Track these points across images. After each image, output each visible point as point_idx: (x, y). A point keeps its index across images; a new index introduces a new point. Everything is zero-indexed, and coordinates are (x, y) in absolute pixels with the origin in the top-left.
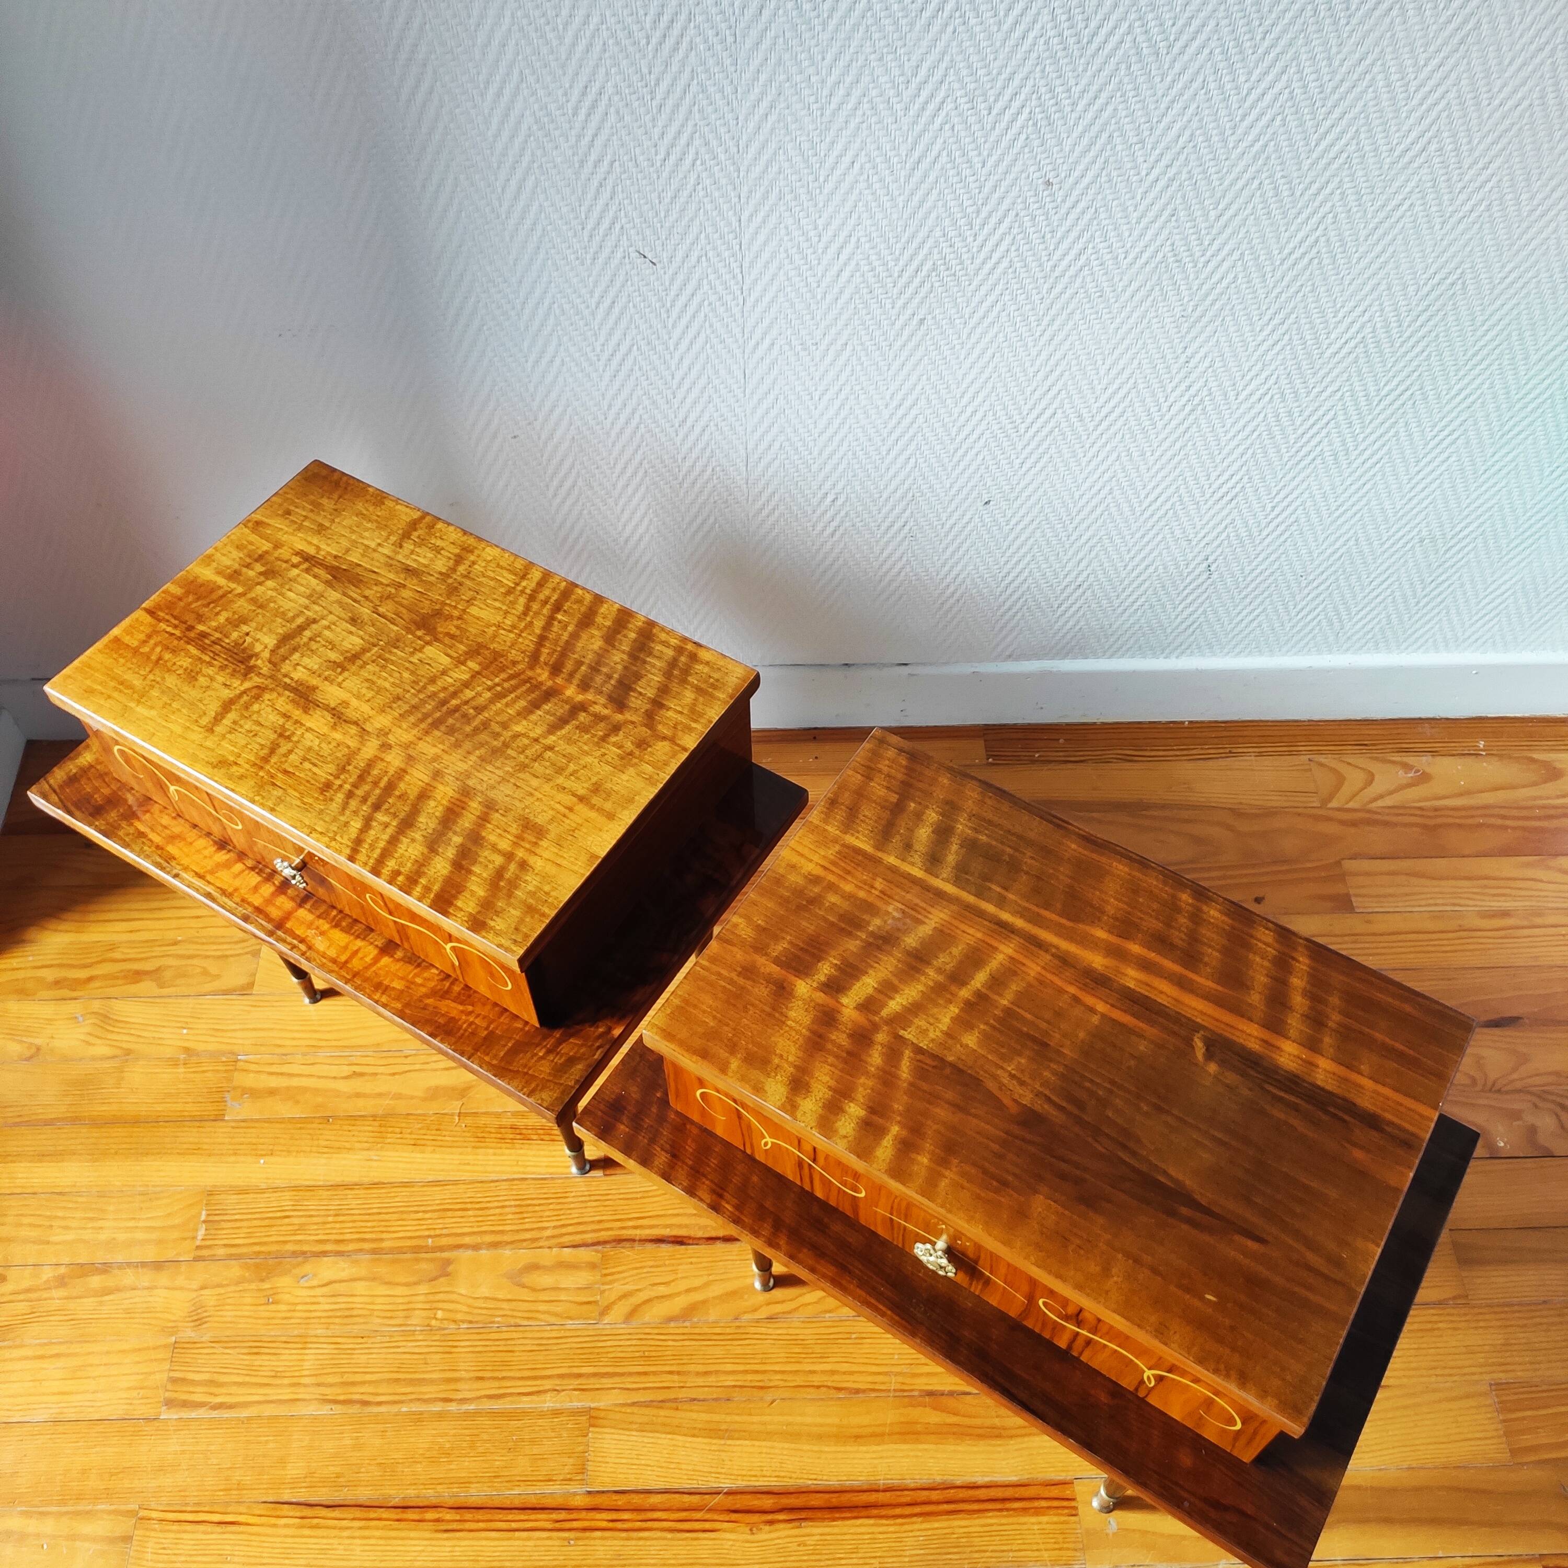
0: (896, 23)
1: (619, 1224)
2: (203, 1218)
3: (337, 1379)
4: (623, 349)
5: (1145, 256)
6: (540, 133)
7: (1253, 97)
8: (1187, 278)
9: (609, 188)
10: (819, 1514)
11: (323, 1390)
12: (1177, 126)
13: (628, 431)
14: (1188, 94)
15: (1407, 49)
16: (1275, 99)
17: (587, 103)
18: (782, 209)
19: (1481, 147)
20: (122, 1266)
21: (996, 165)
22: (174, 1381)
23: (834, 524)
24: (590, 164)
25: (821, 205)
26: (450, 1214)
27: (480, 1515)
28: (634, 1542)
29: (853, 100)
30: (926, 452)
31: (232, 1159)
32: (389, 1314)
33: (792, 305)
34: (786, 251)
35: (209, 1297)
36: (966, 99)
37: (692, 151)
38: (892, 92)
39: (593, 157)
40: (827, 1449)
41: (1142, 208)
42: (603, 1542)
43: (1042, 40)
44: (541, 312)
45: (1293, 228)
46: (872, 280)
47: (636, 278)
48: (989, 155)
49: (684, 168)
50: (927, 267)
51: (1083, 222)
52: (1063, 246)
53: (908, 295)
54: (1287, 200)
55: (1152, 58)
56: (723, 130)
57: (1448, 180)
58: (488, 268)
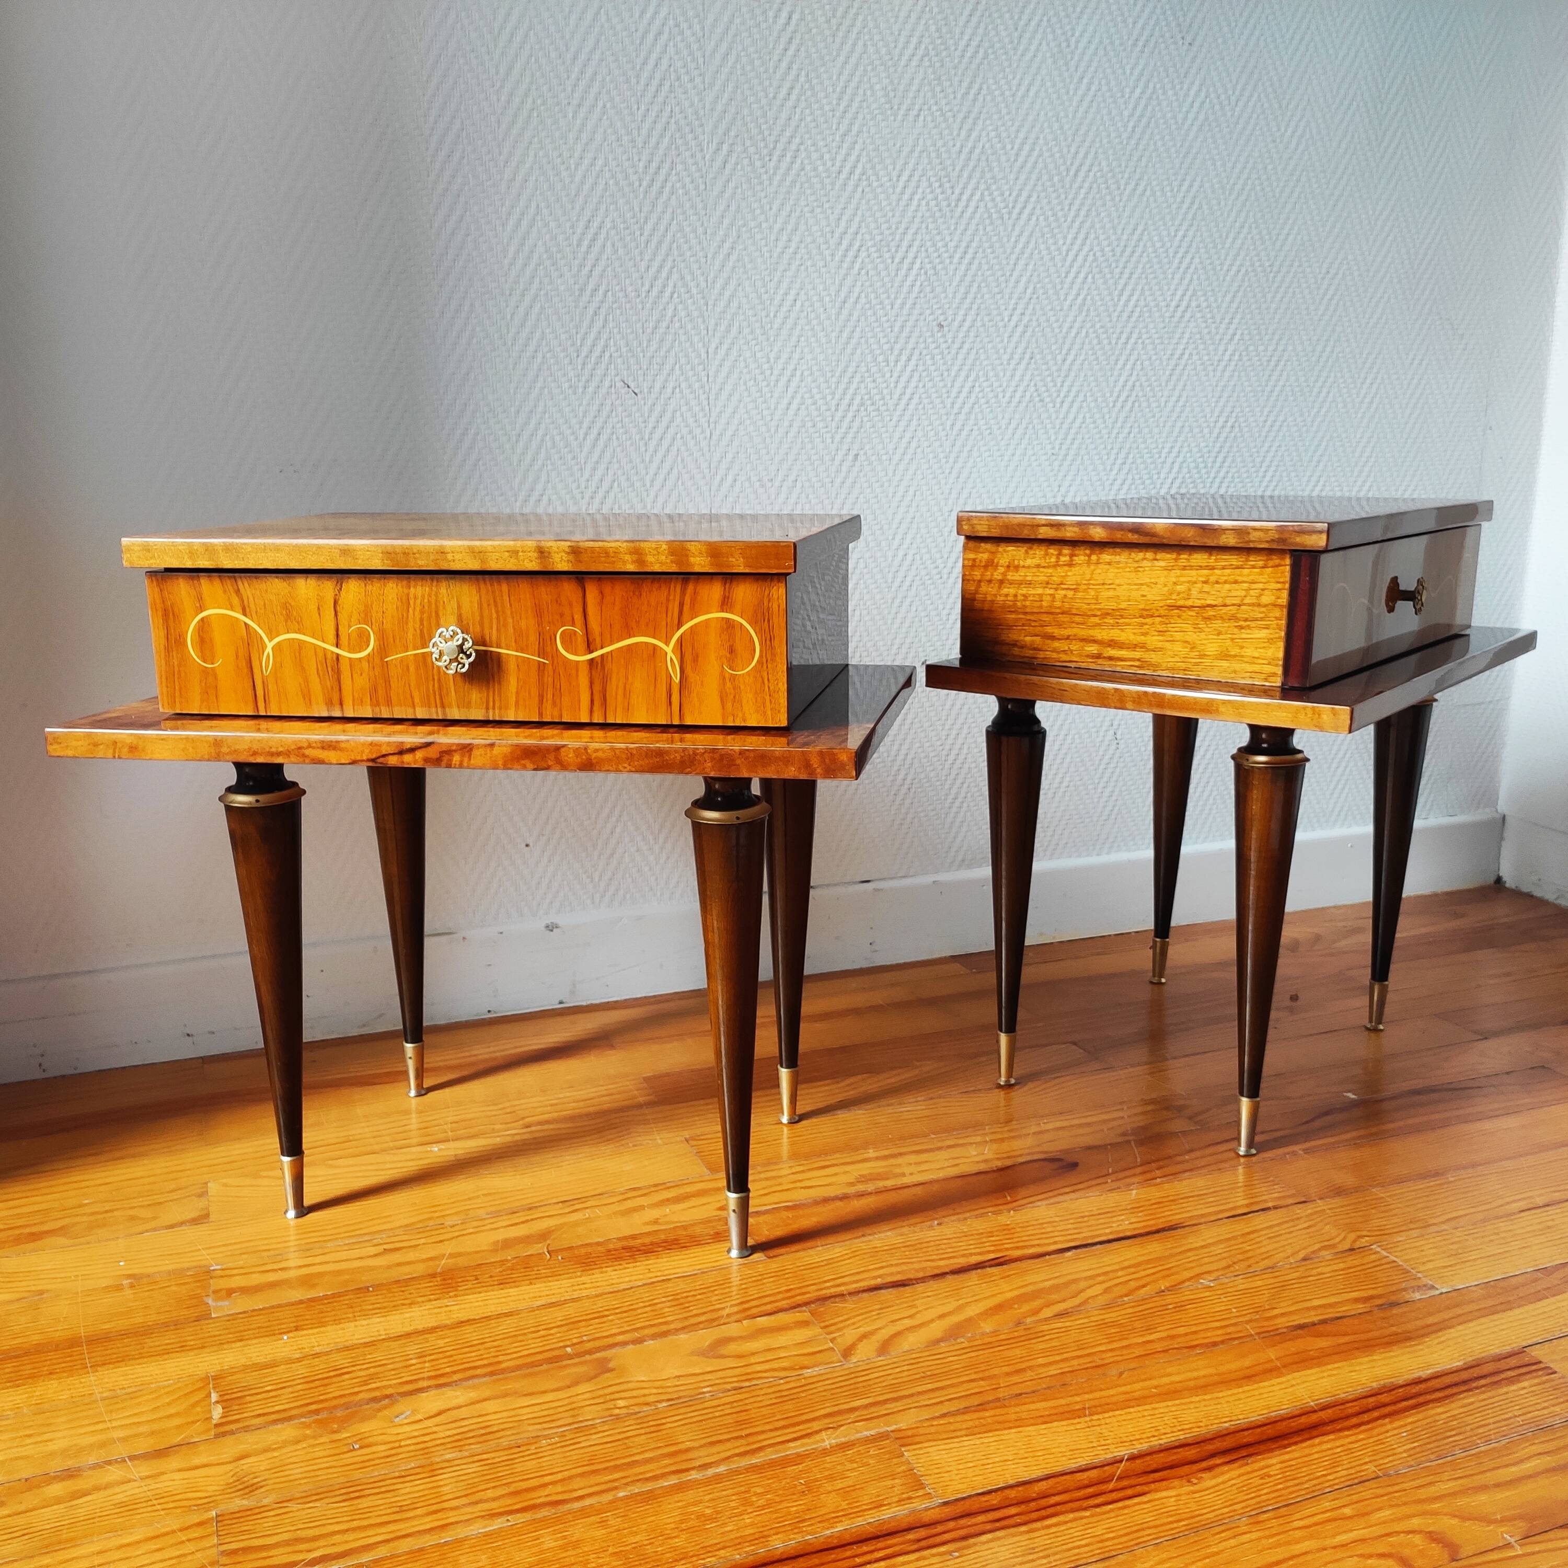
0: (822, 182)
1: (814, 1288)
2: (214, 1399)
3: (503, 1491)
4: (605, 486)
5: (1018, 394)
6: (548, 262)
7: (1070, 258)
8: (1050, 417)
9: (602, 318)
10: (1262, 1447)
11: (483, 1507)
12: (1024, 279)
14: (1027, 253)
15: (1161, 223)
16: (1085, 260)
17: (589, 236)
18: (742, 342)
19: (1224, 305)
20: (97, 1466)
21: (904, 304)
25: (772, 339)
26: (583, 1324)
29: (793, 245)
30: (869, 603)
31: (239, 1344)
33: (751, 440)
34: (745, 384)
35: (257, 1463)
36: (875, 249)
37: (671, 284)
38: (821, 240)
39: (591, 287)
40: (1221, 1395)
41: (1009, 350)
43: (924, 203)
44: (534, 445)
45: (1116, 373)
46: (815, 413)
47: (620, 409)
48: (896, 298)
49: (664, 300)
50: (857, 401)
51: (969, 362)
52: (957, 384)
53: (843, 430)
54: (1107, 347)
55: (1000, 222)
56: (695, 266)
57: (1209, 333)
58: (490, 397)
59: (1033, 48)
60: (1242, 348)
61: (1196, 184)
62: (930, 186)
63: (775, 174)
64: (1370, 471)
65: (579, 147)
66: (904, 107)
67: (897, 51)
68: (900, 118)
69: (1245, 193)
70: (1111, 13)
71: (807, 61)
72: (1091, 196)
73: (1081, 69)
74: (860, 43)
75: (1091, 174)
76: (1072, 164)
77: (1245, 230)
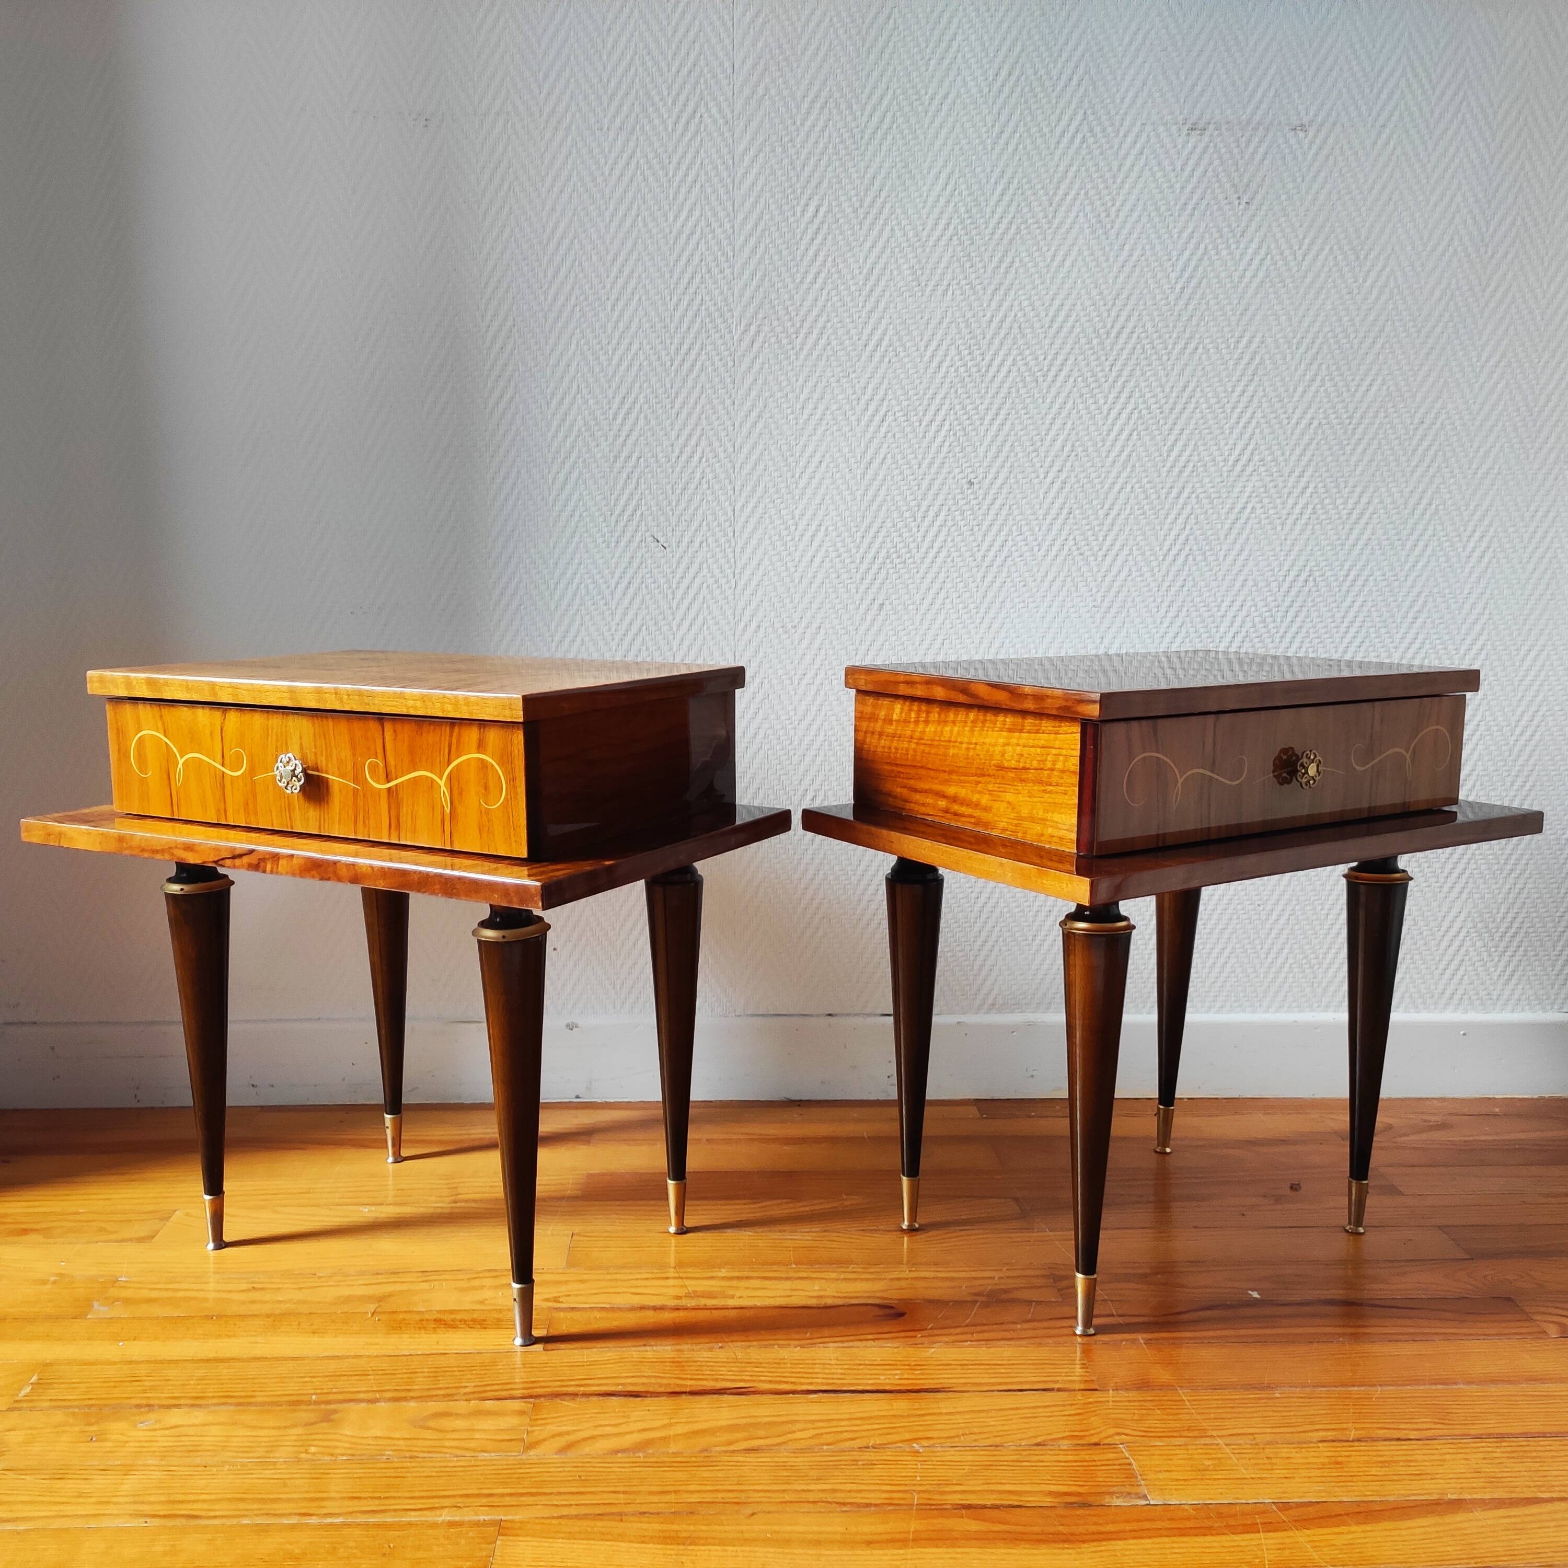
0: (848, 354)
1: (559, 1383)
2: (32, 1381)
3: (161, 1499)
4: (634, 629)
5: (1055, 548)
6: (587, 434)
7: (1112, 416)
8: (1091, 570)
9: (634, 481)
11: (138, 1507)
12: (1061, 438)
14: (1064, 413)
15: (1216, 379)
16: (1129, 418)
17: (624, 411)
18: (767, 500)
19: (1293, 458)
21: (930, 465)
25: (797, 498)
26: (343, 1378)
29: (819, 412)
31: (85, 1342)
32: (246, 1449)
33: (775, 589)
34: (770, 538)
36: (901, 413)
37: (699, 450)
38: (847, 407)
39: (624, 454)
40: (827, 1552)
41: (1045, 506)
43: (953, 369)
44: (570, 592)
45: (1166, 527)
46: (839, 566)
47: (649, 561)
48: (923, 458)
49: (693, 464)
50: (883, 554)
51: (1001, 518)
52: (989, 538)
53: (868, 581)
54: (1156, 502)
55: (1034, 384)
56: (723, 434)
57: (1275, 487)
58: (532, 551)
59: (1069, 220)
60: (1316, 501)
61: (1257, 340)
62: (959, 353)
63: (801, 349)
64: (1483, 629)
65: (617, 334)
66: (932, 283)
67: (925, 233)
68: (927, 293)
69: (1316, 346)
70: (1156, 181)
71: (835, 248)
72: (1135, 357)
73: (1122, 237)
74: (888, 228)
75: (1135, 336)
76: (1112, 327)
77: (1318, 382)
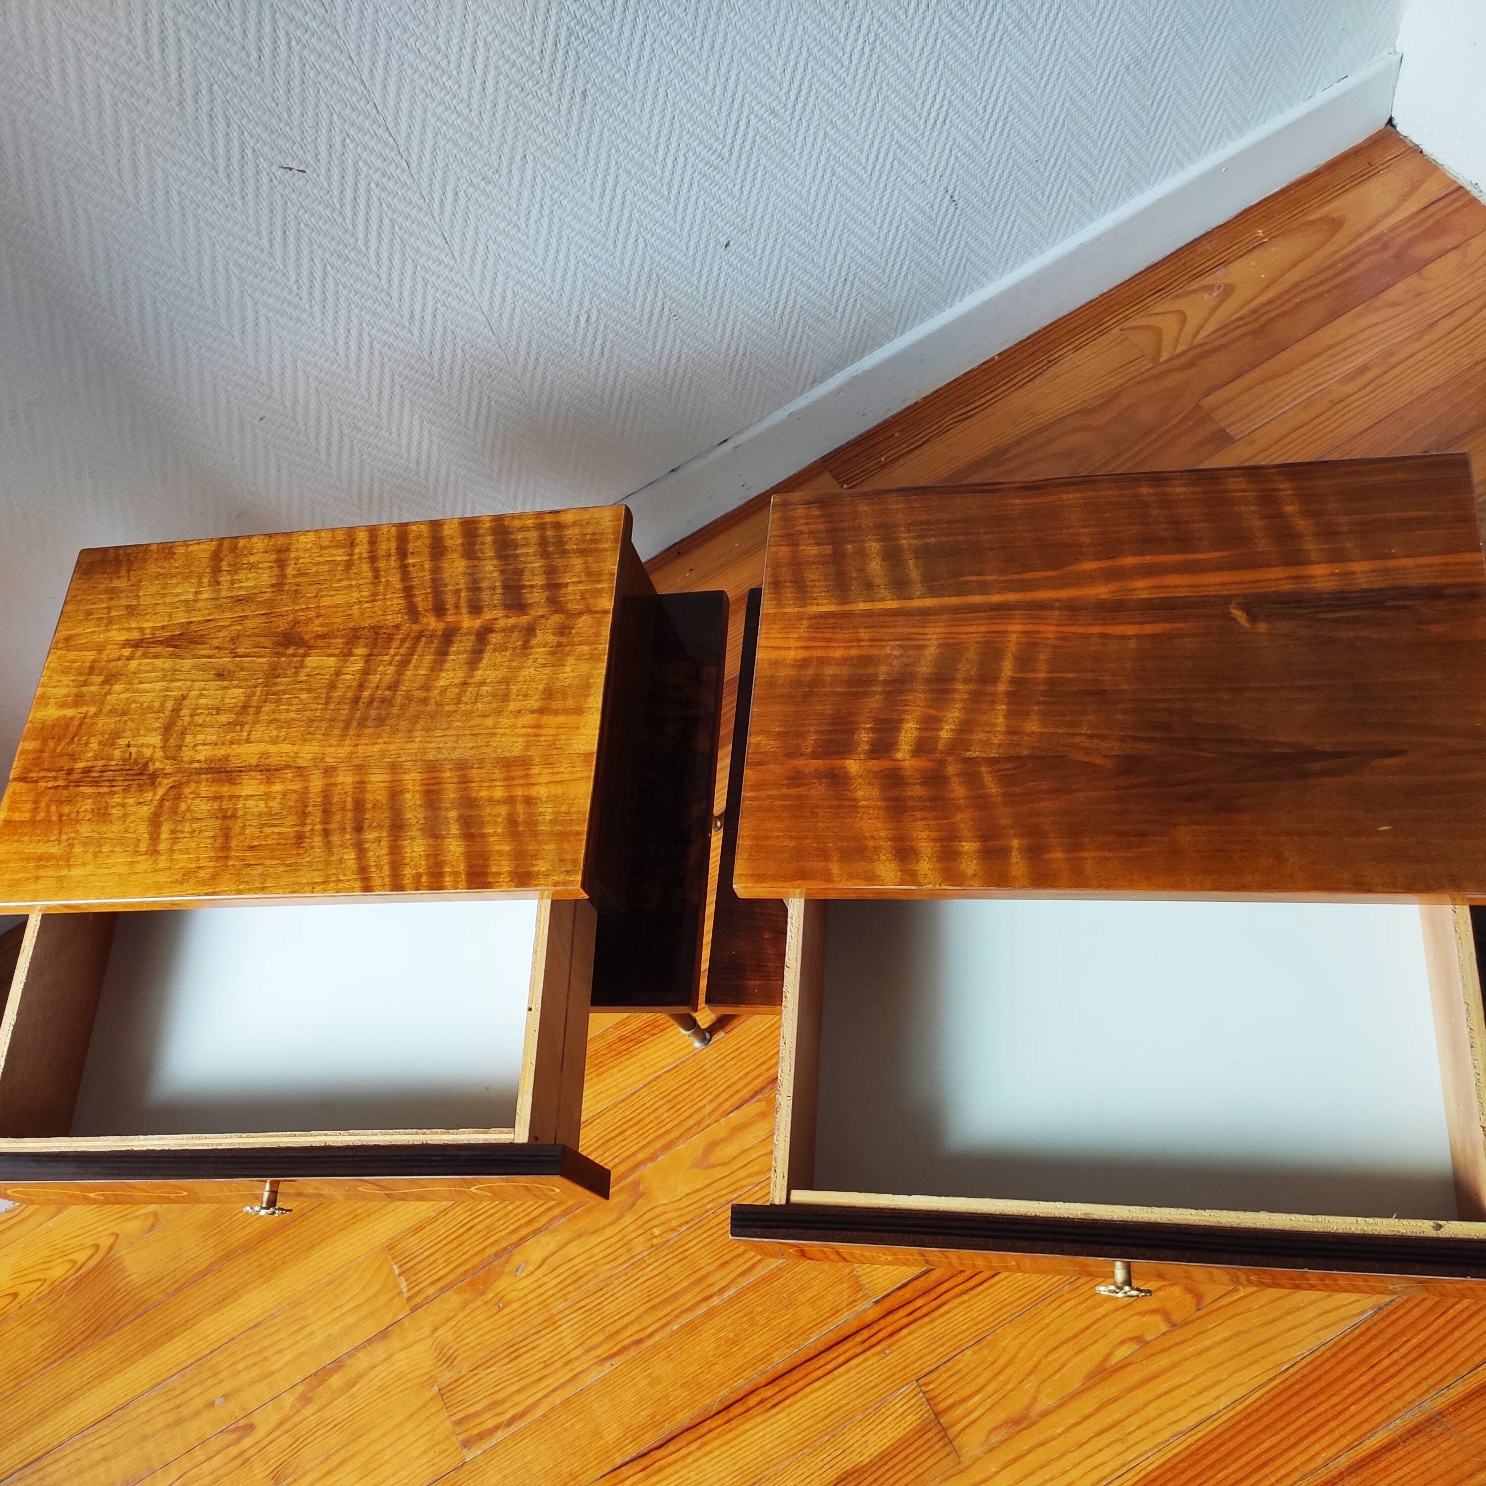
1: (764, 1067)
2: (397, 1272)
3: (602, 1337)
4: (318, 275)
6: (125, 96)
9: (220, 117)
11: (593, 1354)
13: (365, 355)
18: (397, 48)
20: (351, 1354)
22: (459, 1422)
23: (598, 343)
24: (189, 100)
25: (432, 24)
26: (612, 1143)
27: (795, 1375)
28: (939, 1321)
30: (649, 225)
32: (612, 1257)
33: (456, 144)
34: (422, 90)
35: (445, 1334)
37: (281, 33)
39: (189, 93)
42: (913, 1336)
44: (220, 279)
46: (518, 76)
47: (293, 196)
49: (283, 56)
53: (558, 75)
58: (146, 263)
